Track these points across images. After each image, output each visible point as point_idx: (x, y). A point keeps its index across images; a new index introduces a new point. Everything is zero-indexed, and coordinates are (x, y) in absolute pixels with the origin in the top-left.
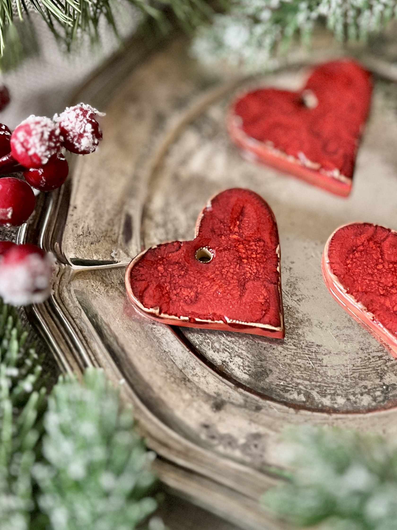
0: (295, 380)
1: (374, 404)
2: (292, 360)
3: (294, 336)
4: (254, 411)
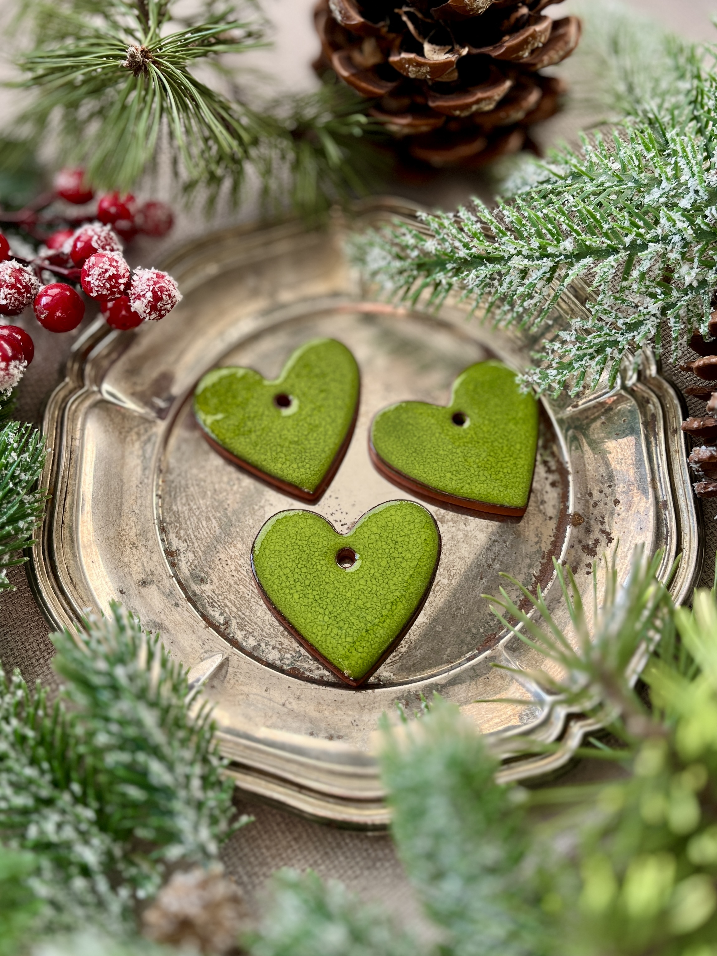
0: (227, 602)
1: (278, 663)
2: (236, 583)
4: (172, 605)
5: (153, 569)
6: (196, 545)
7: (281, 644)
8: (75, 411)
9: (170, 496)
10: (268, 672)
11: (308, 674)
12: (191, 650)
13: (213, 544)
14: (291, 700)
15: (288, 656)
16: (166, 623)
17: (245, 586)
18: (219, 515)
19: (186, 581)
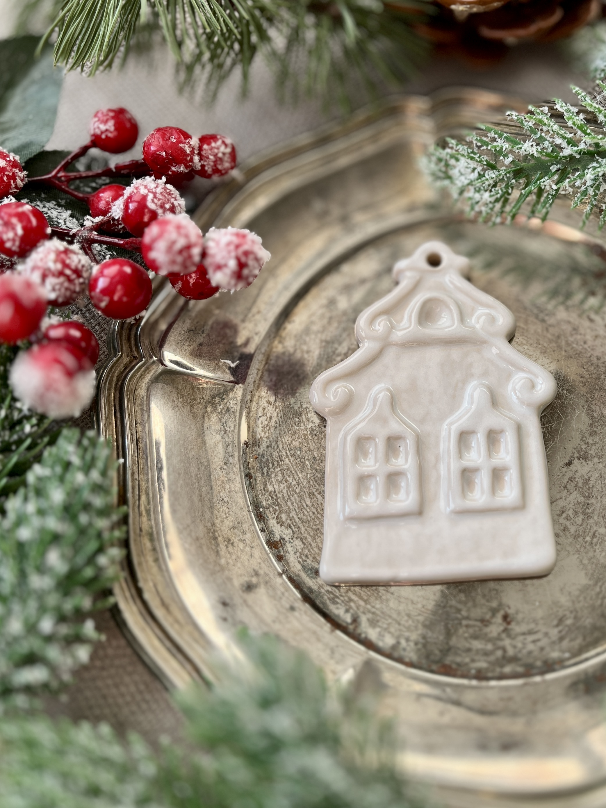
4: (287, 609)
5: (256, 569)
8: (135, 389)
9: (263, 474)
11: (462, 669)
15: (435, 650)
19: (298, 576)
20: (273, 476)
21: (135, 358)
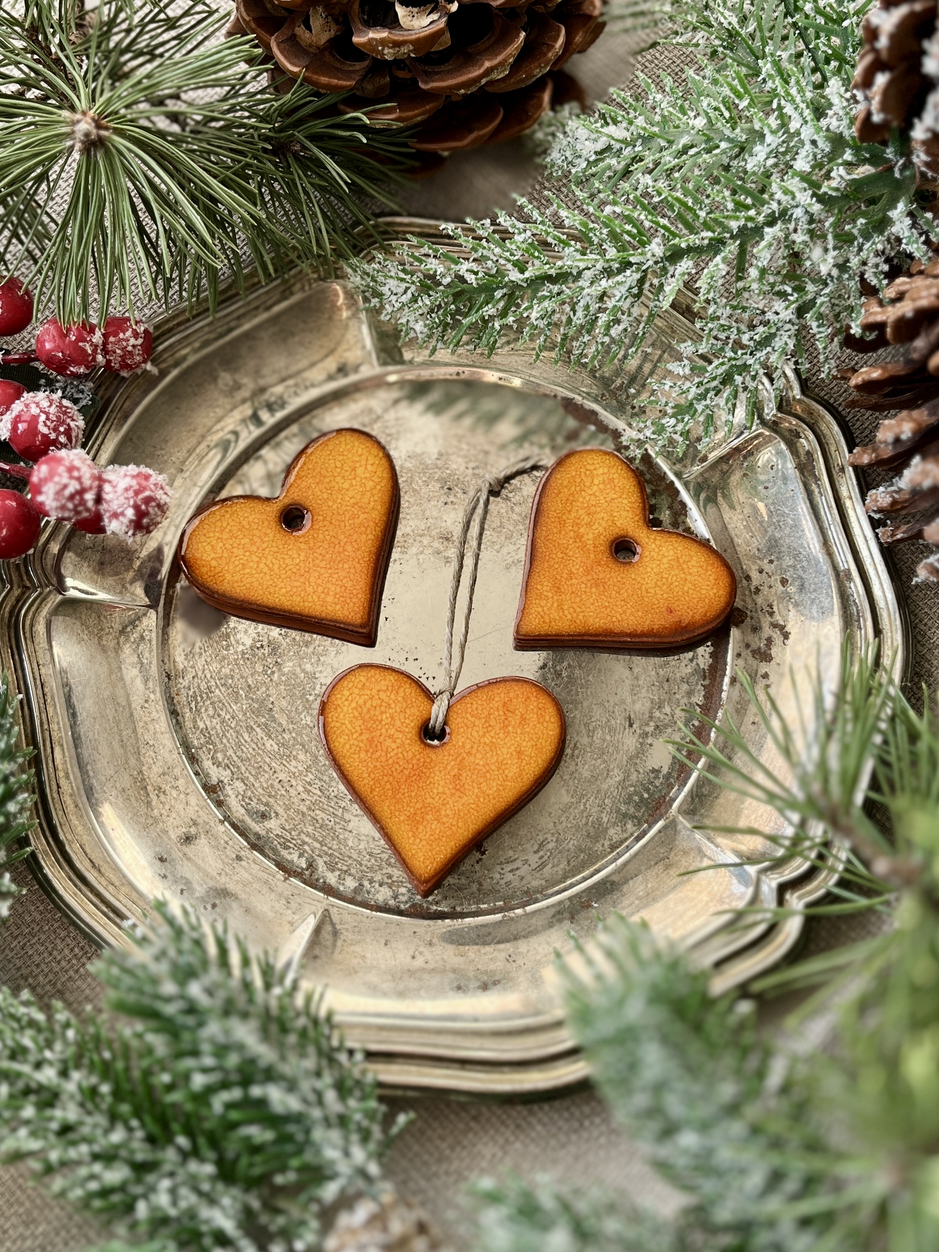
0: (303, 836)
1: (392, 902)
2: (310, 809)
3: (326, 778)
4: (233, 860)
5: (194, 817)
6: (243, 769)
7: (390, 877)
8: (32, 626)
9: (191, 709)
10: (382, 919)
11: (435, 908)
12: (273, 915)
13: (265, 762)
14: (421, 949)
15: (403, 890)
16: (231, 887)
17: (323, 810)
18: (263, 720)
19: (243, 821)
20: (203, 710)
21: (28, 588)
